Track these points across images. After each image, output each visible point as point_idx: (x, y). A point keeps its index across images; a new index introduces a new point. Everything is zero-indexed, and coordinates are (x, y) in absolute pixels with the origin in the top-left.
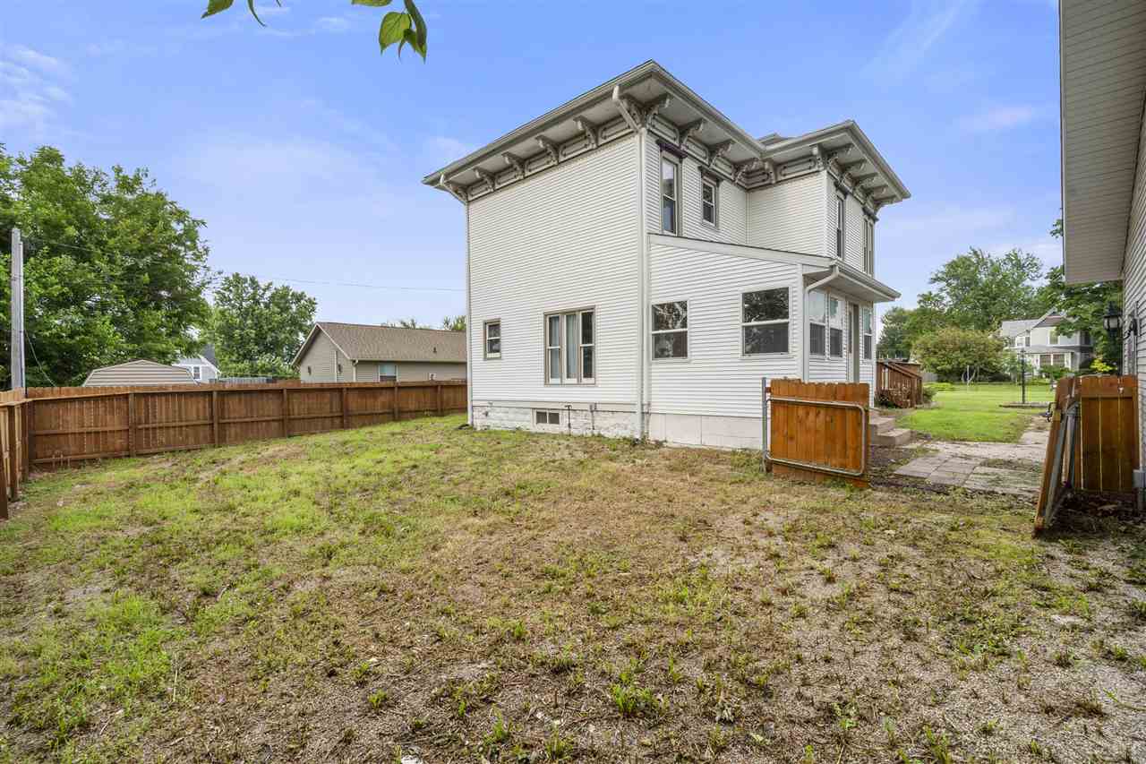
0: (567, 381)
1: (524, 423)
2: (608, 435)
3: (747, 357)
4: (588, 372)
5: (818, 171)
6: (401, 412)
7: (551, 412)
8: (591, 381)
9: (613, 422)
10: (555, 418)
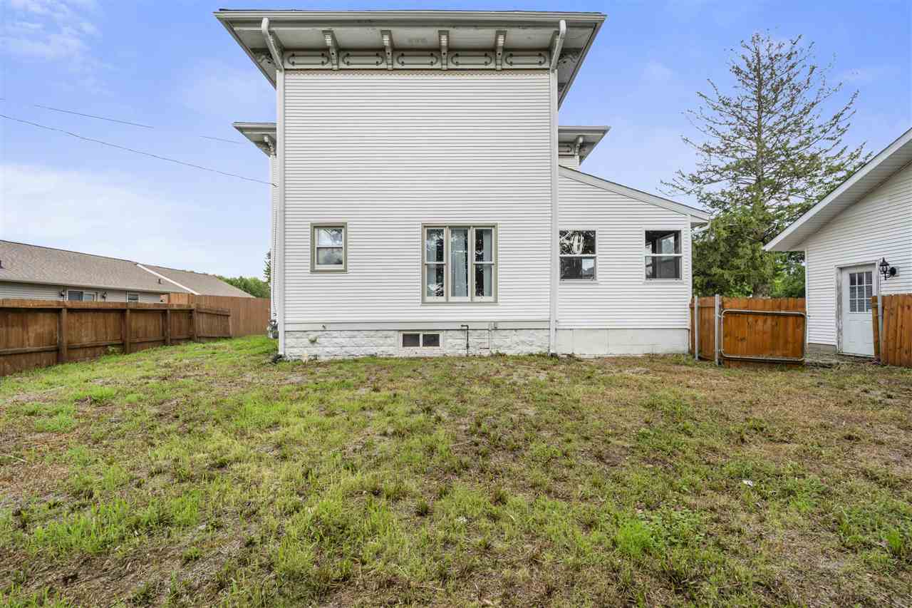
0: (452, 299)
1: (383, 348)
2: (509, 353)
3: (648, 281)
4: (480, 289)
5: (574, 155)
6: (71, 348)
7: (426, 333)
8: (485, 299)
9: (516, 339)
10: (432, 340)
